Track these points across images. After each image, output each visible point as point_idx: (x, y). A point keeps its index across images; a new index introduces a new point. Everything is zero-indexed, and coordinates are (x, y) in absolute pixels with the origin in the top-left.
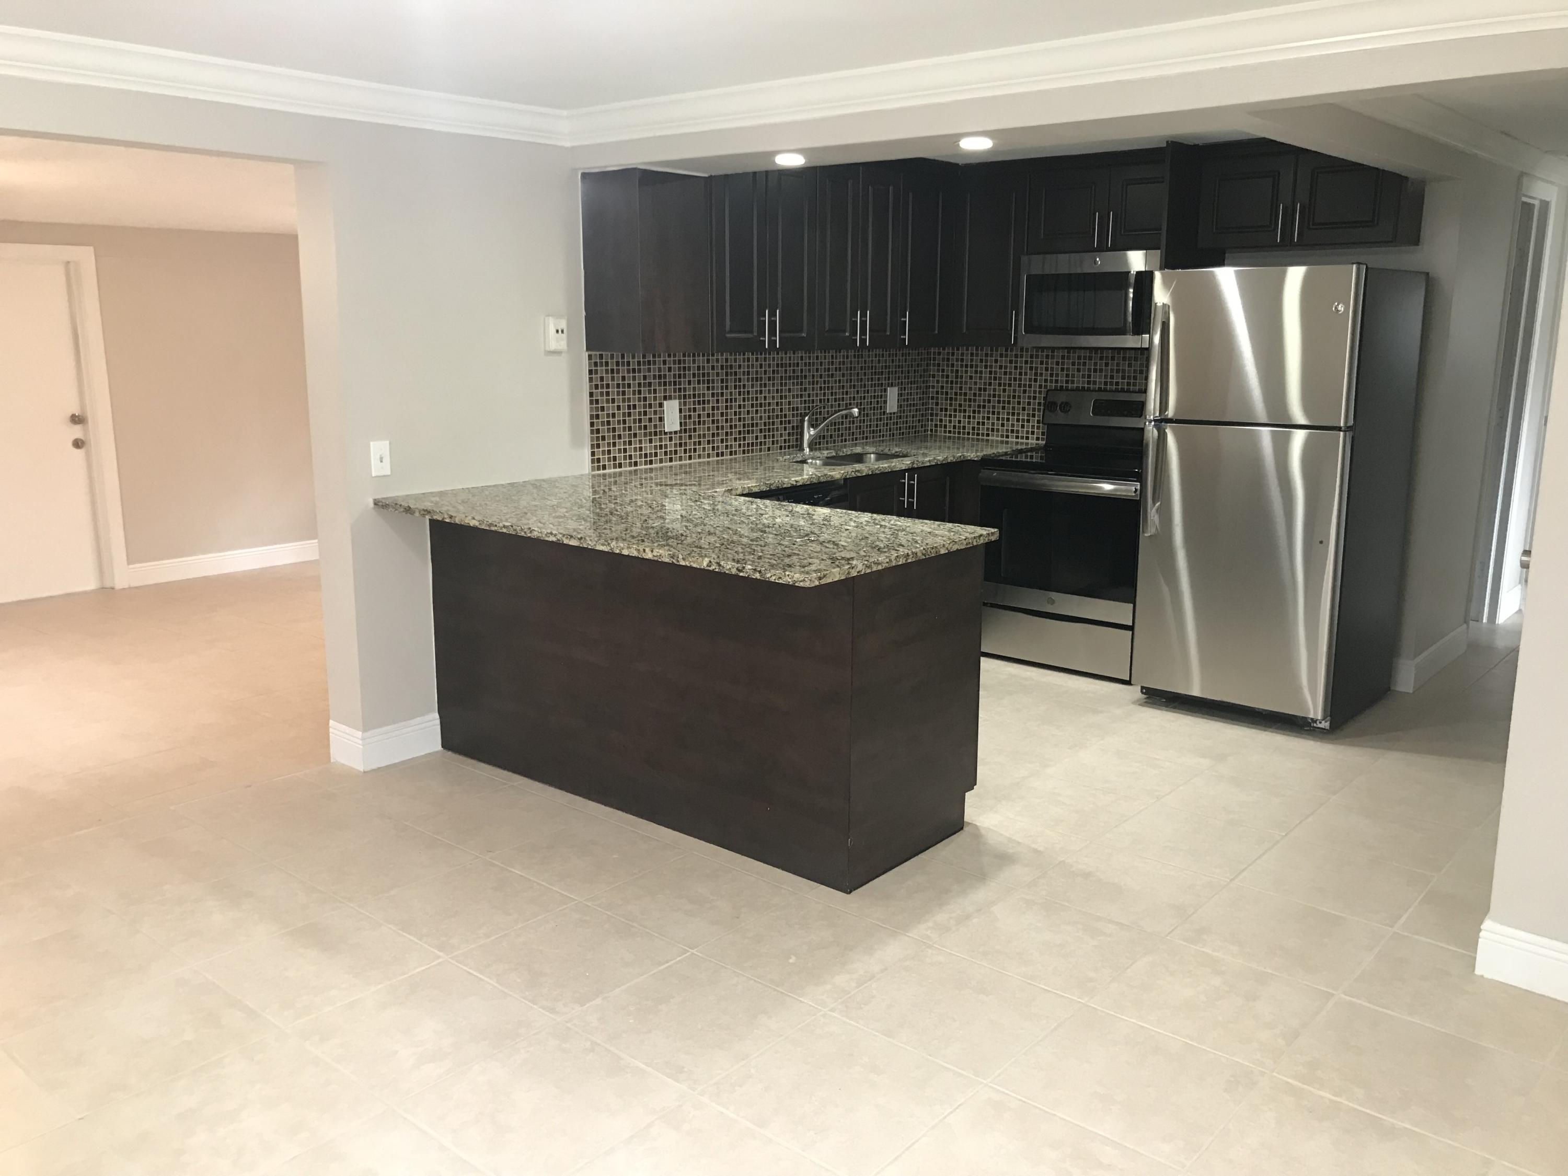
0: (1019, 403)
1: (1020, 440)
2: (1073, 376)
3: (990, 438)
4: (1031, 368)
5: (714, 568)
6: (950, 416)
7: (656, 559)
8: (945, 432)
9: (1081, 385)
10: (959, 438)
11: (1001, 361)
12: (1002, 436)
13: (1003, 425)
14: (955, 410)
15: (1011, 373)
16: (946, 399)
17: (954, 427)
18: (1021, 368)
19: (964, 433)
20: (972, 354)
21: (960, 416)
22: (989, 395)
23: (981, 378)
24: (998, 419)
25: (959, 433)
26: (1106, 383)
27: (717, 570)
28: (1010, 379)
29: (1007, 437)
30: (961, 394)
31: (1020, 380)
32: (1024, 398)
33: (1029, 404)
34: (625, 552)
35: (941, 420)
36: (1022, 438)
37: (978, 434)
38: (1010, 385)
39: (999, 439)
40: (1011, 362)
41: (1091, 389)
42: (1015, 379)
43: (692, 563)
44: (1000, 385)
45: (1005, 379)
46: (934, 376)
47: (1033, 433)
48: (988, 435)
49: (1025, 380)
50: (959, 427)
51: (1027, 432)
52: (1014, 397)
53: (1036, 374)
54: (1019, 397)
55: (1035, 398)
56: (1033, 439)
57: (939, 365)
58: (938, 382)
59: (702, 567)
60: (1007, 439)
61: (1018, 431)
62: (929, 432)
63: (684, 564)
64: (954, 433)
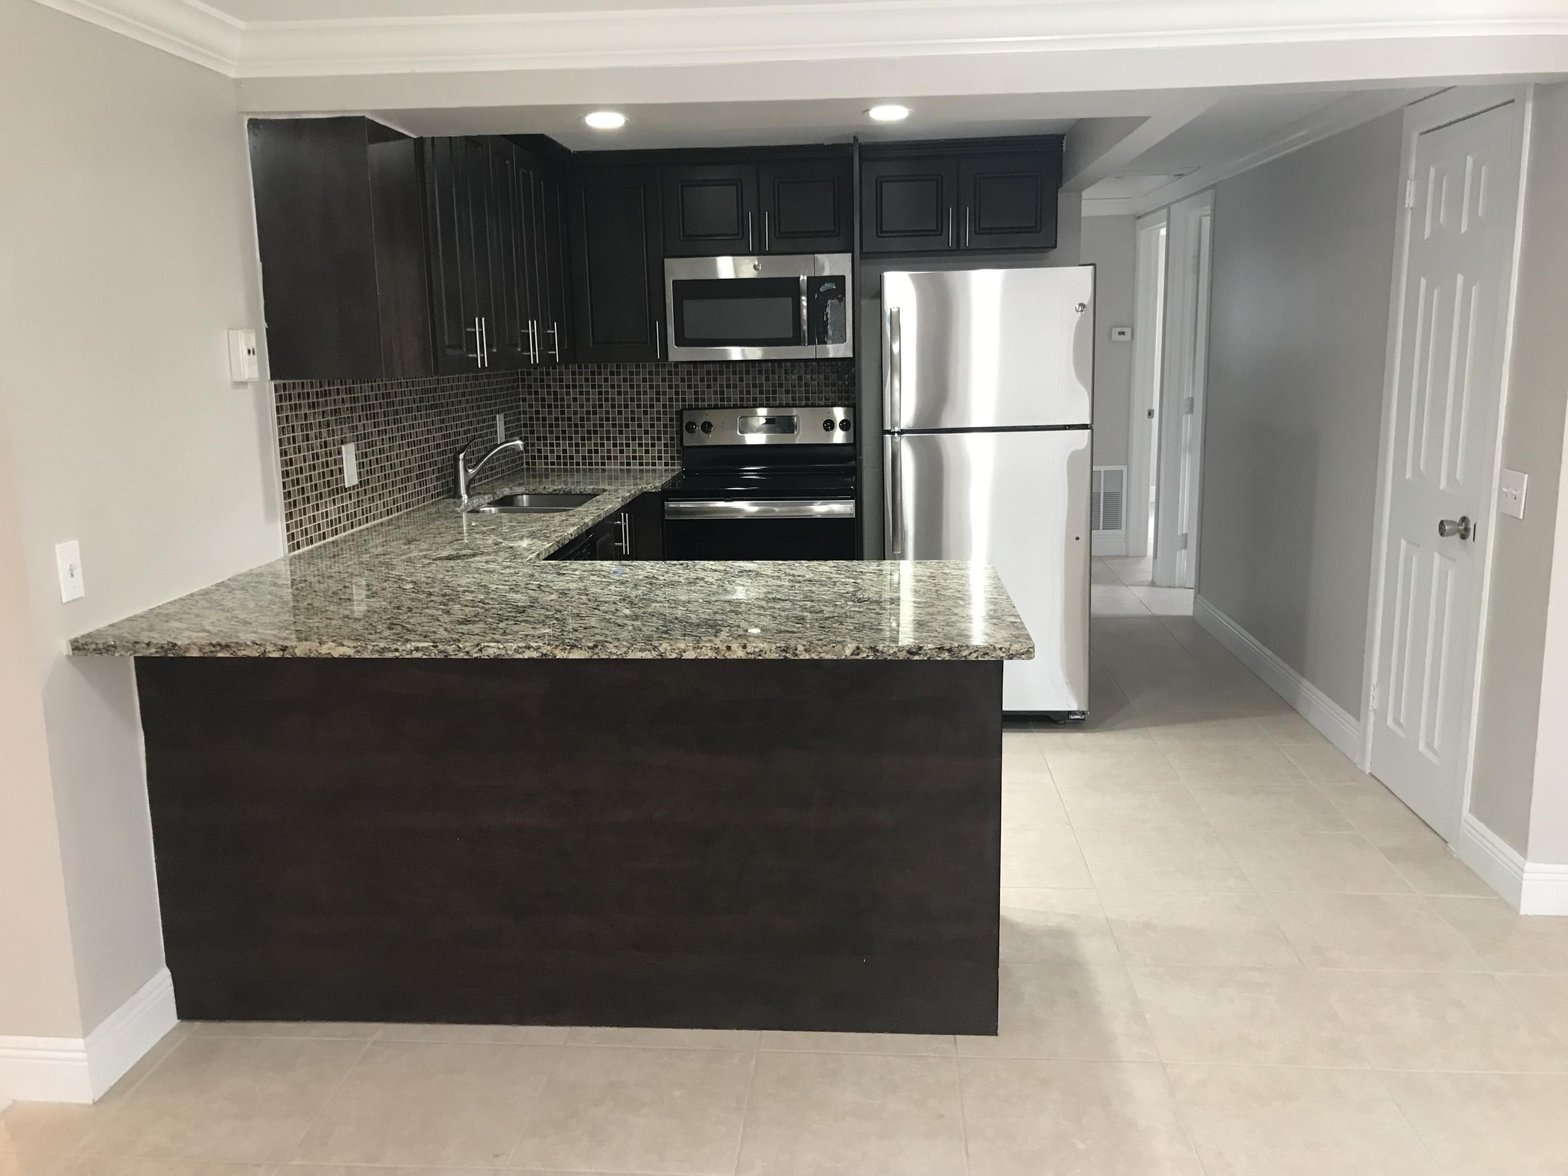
0: (640, 426)
1: (644, 467)
2: (703, 393)
3: (606, 467)
4: (651, 387)
5: (865, 655)
6: (552, 445)
7: (752, 657)
8: (546, 464)
9: (713, 403)
10: (565, 470)
11: (613, 380)
12: (622, 464)
13: (622, 451)
14: (558, 438)
15: (626, 393)
16: (544, 426)
17: (559, 457)
18: (638, 386)
19: (572, 464)
20: (574, 373)
21: (564, 445)
22: (601, 419)
23: (588, 400)
24: (615, 445)
25: (565, 464)
26: (742, 399)
27: (871, 658)
28: (626, 399)
29: (629, 464)
30: (563, 419)
31: (639, 400)
32: (646, 420)
33: (652, 426)
34: (690, 655)
35: (539, 451)
36: (647, 464)
37: (591, 464)
38: (626, 406)
39: (619, 467)
40: (625, 380)
41: (726, 406)
42: (632, 400)
43: (822, 655)
44: (613, 406)
45: (619, 400)
46: (524, 400)
47: (660, 458)
48: (603, 464)
49: (645, 399)
50: (565, 457)
51: (653, 458)
52: (633, 419)
53: (658, 393)
54: (639, 419)
55: (659, 419)
56: (660, 464)
57: (530, 386)
58: (531, 406)
59: (843, 657)
60: (628, 467)
61: (641, 458)
62: (525, 466)
63: (808, 657)
64: (559, 464)
